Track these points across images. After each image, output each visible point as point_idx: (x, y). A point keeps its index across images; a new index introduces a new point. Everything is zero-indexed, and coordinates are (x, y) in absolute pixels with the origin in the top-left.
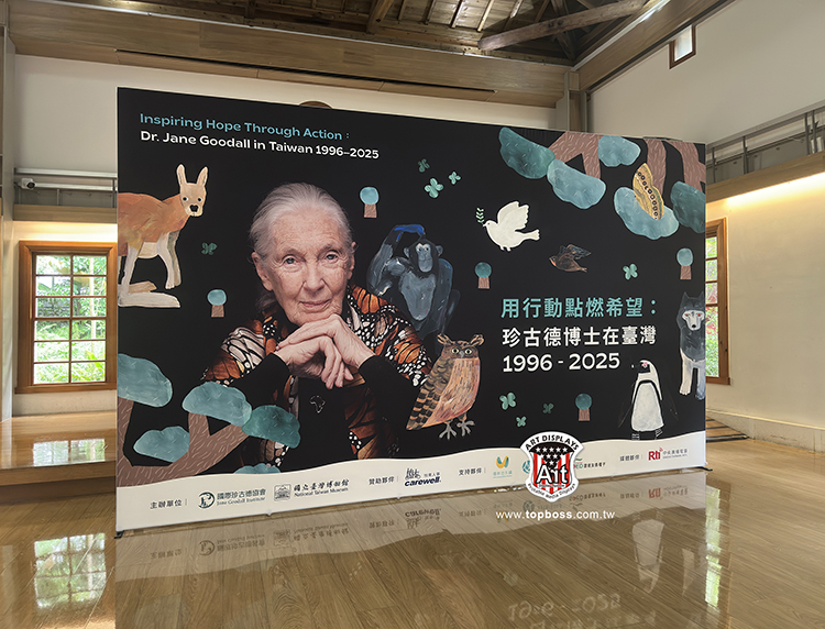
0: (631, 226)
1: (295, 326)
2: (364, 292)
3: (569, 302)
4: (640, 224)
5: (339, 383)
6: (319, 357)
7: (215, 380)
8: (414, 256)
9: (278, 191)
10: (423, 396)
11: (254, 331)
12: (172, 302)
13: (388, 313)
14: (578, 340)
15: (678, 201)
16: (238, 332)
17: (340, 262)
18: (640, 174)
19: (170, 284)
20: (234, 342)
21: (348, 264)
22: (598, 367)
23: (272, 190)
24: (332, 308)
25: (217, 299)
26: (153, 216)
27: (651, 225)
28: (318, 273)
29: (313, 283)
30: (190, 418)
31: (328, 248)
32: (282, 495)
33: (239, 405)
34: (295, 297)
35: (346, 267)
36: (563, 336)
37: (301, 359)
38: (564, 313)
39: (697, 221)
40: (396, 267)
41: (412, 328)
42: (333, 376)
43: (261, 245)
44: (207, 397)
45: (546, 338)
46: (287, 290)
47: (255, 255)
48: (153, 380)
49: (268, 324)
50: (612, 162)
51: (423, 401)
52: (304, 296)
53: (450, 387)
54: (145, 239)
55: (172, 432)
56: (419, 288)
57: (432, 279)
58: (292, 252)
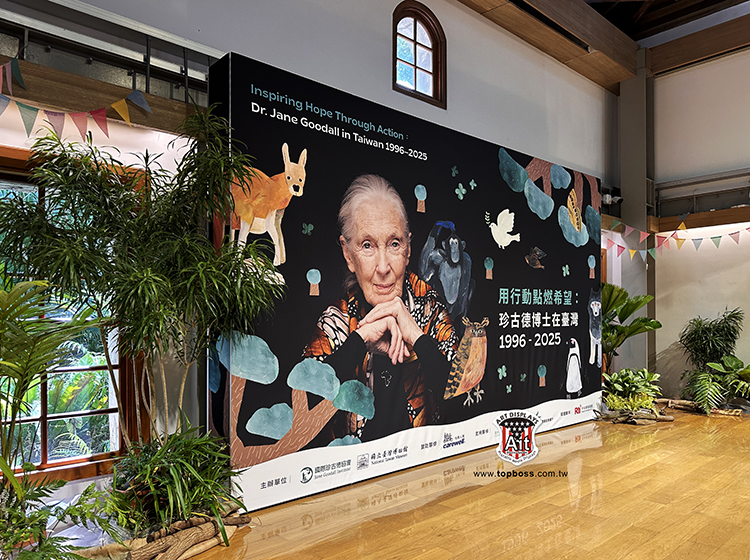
0: (566, 236)
2: (417, 278)
3: (535, 292)
4: (571, 235)
5: (401, 360)
6: (387, 336)
7: (312, 357)
8: (449, 248)
9: (358, 179)
10: (454, 370)
11: (341, 310)
12: (278, 279)
13: (432, 297)
14: (539, 323)
15: (589, 220)
16: (330, 311)
17: (401, 250)
18: (570, 197)
19: (277, 262)
20: (327, 320)
21: (407, 251)
22: (550, 344)
24: (395, 291)
25: (314, 277)
26: (262, 192)
27: (576, 236)
28: (386, 258)
29: (383, 269)
30: (294, 395)
31: (393, 237)
32: (363, 465)
34: (370, 280)
36: (532, 320)
37: (375, 338)
38: (532, 301)
39: (597, 235)
40: (437, 257)
41: (447, 311)
42: (396, 352)
43: (347, 228)
45: (523, 321)
46: (364, 273)
47: (342, 238)
49: (351, 304)
50: (557, 186)
51: (454, 374)
52: (377, 279)
53: (470, 361)
54: (255, 215)
56: (451, 276)
57: (459, 269)
58: (368, 238)
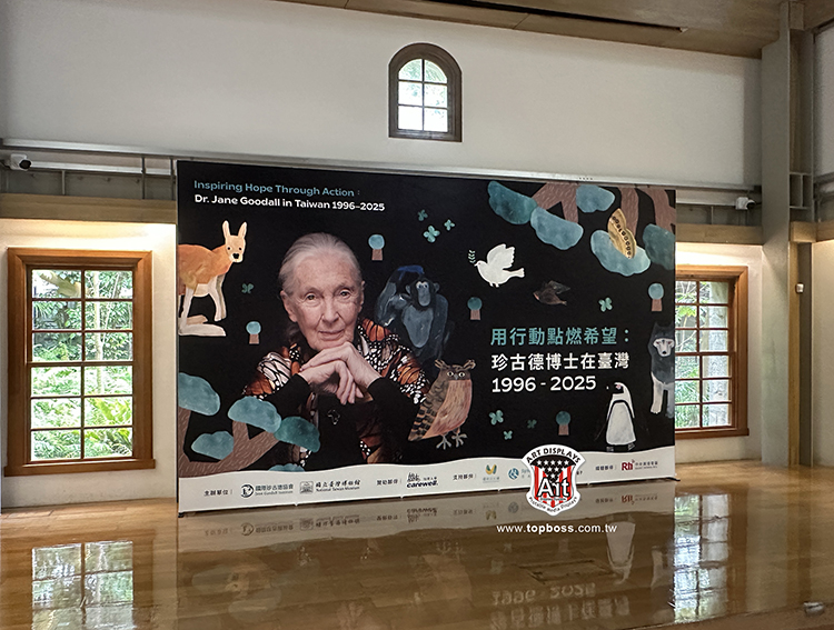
0: (606, 264)
1: (315, 352)
2: (372, 323)
3: (551, 331)
4: (614, 263)
5: (352, 400)
6: (335, 378)
7: (252, 395)
8: (415, 292)
9: (302, 240)
10: (422, 413)
11: (282, 356)
12: (219, 332)
13: (392, 341)
14: (559, 365)
15: (649, 241)
16: (270, 356)
17: (353, 297)
18: (614, 218)
19: (217, 318)
20: (267, 364)
21: (359, 299)
22: (577, 388)
23: (297, 238)
24: (345, 337)
25: (254, 329)
26: (204, 263)
27: (625, 263)
28: (334, 307)
29: (330, 316)
30: (234, 425)
31: (341, 287)
32: (306, 490)
33: (272, 416)
34: (315, 328)
35: (357, 303)
36: (545, 362)
37: (320, 379)
38: (546, 341)
40: (399, 302)
41: (413, 354)
42: (346, 394)
43: (288, 284)
44: (246, 408)
45: (530, 363)
46: (308, 322)
47: (283, 293)
48: (205, 394)
49: (293, 350)
50: (589, 208)
51: (423, 417)
52: (322, 327)
53: (446, 405)
54: (198, 282)
55: (220, 436)
56: (418, 320)
57: (431, 312)
58: (313, 290)
